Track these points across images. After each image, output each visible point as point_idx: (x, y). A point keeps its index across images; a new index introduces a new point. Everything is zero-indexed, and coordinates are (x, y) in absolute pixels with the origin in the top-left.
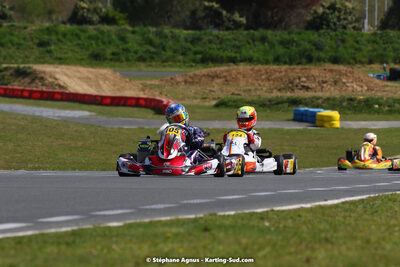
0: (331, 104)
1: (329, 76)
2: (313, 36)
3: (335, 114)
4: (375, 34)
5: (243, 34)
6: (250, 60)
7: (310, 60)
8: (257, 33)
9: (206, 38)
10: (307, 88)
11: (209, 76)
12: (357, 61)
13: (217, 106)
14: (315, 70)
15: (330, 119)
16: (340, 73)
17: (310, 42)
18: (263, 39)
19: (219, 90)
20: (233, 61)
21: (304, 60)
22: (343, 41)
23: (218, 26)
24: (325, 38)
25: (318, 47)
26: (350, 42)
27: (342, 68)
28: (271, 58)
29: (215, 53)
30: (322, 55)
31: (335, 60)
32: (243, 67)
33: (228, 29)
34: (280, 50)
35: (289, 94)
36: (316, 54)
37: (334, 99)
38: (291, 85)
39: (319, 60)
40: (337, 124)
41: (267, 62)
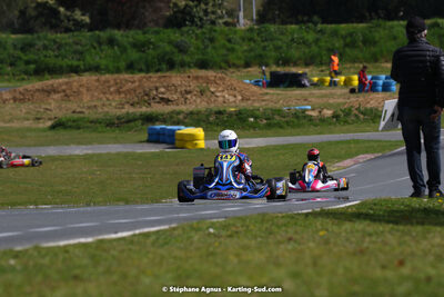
0: (195, 119)
1: (193, 85)
2: (175, 35)
3: (199, 132)
4: (251, 30)
5: (86, 36)
6: (96, 69)
7: (171, 65)
8: (104, 35)
9: (40, 44)
10: (167, 101)
11: (43, 90)
12: (230, 65)
13: (53, 127)
14: (176, 78)
15: (193, 138)
16: (208, 81)
17: (170, 43)
18: (111, 42)
19: (56, 108)
20: (76, 70)
21: (164, 66)
22: (212, 40)
23: (54, 27)
24: (189, 37)
25: (182, 49)
26: (221, 41)
27: (210, 74)
28: (122, 64)
29: (52, 61)
30: (187, 59)
31: (203, 65)
32: (87, 78)
33: (67, 30)
34: (134, 55)
35: (144, 109)
36: (178, 58)
37: (198, 113)
38: (147, 98)
39: (183, 65)
40: (202, 144)
41: (118, 71)
